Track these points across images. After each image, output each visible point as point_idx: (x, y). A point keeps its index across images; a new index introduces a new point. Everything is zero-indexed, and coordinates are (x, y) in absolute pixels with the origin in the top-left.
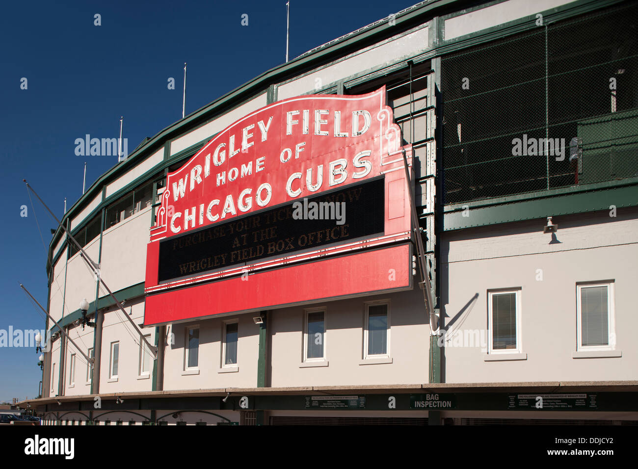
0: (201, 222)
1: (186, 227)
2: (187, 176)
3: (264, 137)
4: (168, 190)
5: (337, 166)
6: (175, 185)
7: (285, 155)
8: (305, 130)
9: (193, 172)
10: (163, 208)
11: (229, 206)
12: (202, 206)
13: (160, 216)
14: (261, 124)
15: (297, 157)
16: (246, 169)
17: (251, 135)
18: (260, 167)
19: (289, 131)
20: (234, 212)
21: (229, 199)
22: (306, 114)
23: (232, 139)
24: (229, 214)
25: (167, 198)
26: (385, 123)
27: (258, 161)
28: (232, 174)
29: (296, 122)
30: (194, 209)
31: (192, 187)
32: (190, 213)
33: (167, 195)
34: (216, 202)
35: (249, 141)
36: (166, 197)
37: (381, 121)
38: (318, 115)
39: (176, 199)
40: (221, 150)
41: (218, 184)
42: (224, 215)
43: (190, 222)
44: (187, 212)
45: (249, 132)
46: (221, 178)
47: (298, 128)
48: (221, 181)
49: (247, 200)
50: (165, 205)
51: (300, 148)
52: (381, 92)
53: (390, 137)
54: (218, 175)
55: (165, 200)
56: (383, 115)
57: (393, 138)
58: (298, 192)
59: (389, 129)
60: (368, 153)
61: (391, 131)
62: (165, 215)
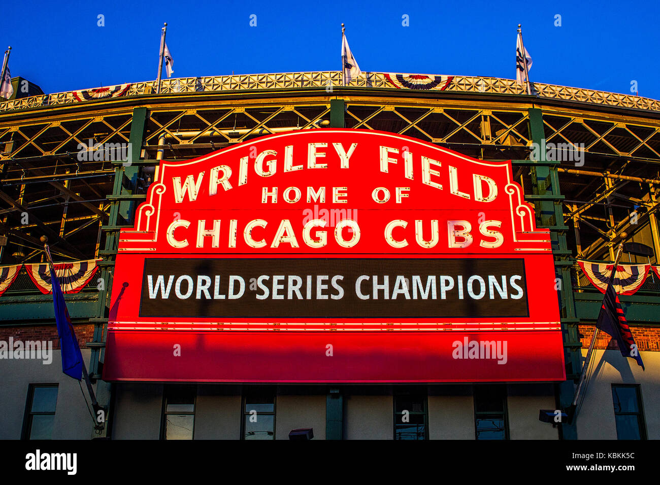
0: (232, 243)
1: (200, 243)
2: (201, 176)
3: (345, 164)
4: (161, 184)
5: (459, 228)
6: (177, 181)
7: (380, 195)
8: (409, 173)
9: (214, 173)
10: (150, 205)
11: (285, 234)
12: (233, 224)
13: (144, 217)
14: (339, 147)
15: (399, 200)
16: (316, 194)
17: (322, 155)
18: (340, 198)
19: (384, 168)
20: (295, 244)
21: (286, 225)
22: (408, 157)
23: (289, 151)
24: (285, 246)
25: (161, 194)
26: (515, 196)
27: (335, 191)
28: (291, 195)
29: (394, 161)
30: (217, 224)
31: (213, 190)
32: (209, 226)
33: (160, 190)
34: (263, 223)
35: (319, 160)
36: (157, 192)
37: (510, 194)
38: (426, 162)
39: (179, 199)
40: (269, 158)
41: (264, 200)
42: (275, 244)
43: (208, 239)
44: (202, 224)
45: (319, 150)
46: (269, 195)
47: (397, 169)
48: (270, 198)
49: (318, 234)
50: (155, 204)
51: (403, 192)
52: (507, 165)
53: (523, 214)
54: (265, 190)
55: (156, 196)
56: (511, 190)
57: (526, 218)
58: (404, 244)
59: (520, 205)
60: (497, 223)
61: (521, 209)
62: (153, 218)
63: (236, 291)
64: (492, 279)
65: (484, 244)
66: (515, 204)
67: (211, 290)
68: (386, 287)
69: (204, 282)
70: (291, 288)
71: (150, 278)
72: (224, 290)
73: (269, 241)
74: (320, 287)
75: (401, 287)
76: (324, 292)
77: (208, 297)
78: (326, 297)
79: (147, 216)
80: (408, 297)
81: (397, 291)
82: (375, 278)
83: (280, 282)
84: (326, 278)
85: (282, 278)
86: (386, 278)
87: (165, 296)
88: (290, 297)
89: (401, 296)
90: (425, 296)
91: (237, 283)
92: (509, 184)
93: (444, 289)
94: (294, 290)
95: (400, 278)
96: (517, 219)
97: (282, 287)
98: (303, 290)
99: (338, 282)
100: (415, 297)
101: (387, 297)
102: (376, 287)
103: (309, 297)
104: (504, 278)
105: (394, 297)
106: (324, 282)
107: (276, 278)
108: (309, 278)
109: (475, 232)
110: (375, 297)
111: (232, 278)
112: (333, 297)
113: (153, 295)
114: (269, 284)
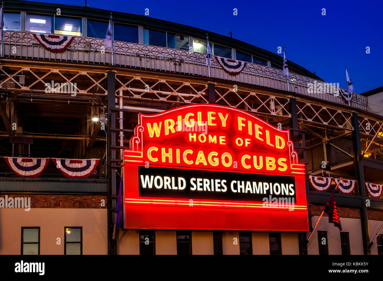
0: (178, 161)
1: (164, 160)
2: (161, 123)
3: (224, 125)
4: (141, 126)
5: (270, 161)
6: (149, 125)
7: (239, 142)
8: (250, 133)
9: (166, 122)
10: (137, 137)
11: (201, 158)
12: (178, 151)
13: (135, 144)
14: (220, 114)
15: (246, 145)
16: (213, 139)
17: (214, 118)
18: (223, 142)
19: (240, 129)
20: (205, 164)
21: (201, 155)
22: (250, 123)
23: (199, 114)
24: (201, 164)
25: (142, 132)
26: (291, 147)
27: (221, 137)
29: (244, 125)
30: (170, 150)
31: (167, 133)
32: (167, 151)
33: (141, 129)
34: (191, 152)
35: (213, 121)
36: (140, 131)
37: (289, 146)
38: (257, 127)
39: (151, 136)
40: (191, 117)
41: (190, 140)
42: (197, 163)
43: (167, 158)
44: (163, 150)
45: (212, 116)
46: (192, 137)
47: (245, 129)
48: (193, 139)
49: (215, 159)
50: (140, 137)
51: (248, 141)
52: (288, 132)
53: (294, 156)
54: (190, 134)
55: (140, 133)
56: (290, 144)
57: (295, 158)
58: (249, 167)
59: (293, 152)
60: (285, 160)
61: (294, 154)
62: (140, 144)
63: (182, 186)
64: (283, 185)
65: (280, 169)
66: (291, 151)
67: (171, 184)
68: (243, 187)
69: (167, 180)
70: (205, 185)
71: (142, 176)
72: (177, 185)
73: (195, 161)
74: (217, 185)
75: (249, 187)
76: (219, 188)
77: (170, 188)
78: (219, 190)
79: (137, 144)
80: (251, 192)
81: (247, 189)
82: (239, 182)
83: (201, 182)
84: (219, 181)
85: (201, 180)
86: (243, 182)
87: (150, 186)
88: (205, 190)
89: (249, 191)
90: (258, 192)
91: (182, 182)
92: (289, 141)
93: (265, 189)
94: (206, 186)
95: (248, 183)
96: (292, 158)
97: (201, 184)
98: (210, 186)
99: (224, 183)
100: (254, 192)
101: (243, 192)
102: (239, 187)
103: (213, 190)
104: (287, 185)
105: (246, 192)
106: (219, 183)
107: (199, 180)
108: (212, 180)
109: (276, 163)
110: (239, 191)
111: (180, 179)
112: (223, 190)
113: (144, 186)
114: (195, 182)
